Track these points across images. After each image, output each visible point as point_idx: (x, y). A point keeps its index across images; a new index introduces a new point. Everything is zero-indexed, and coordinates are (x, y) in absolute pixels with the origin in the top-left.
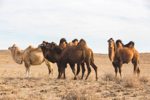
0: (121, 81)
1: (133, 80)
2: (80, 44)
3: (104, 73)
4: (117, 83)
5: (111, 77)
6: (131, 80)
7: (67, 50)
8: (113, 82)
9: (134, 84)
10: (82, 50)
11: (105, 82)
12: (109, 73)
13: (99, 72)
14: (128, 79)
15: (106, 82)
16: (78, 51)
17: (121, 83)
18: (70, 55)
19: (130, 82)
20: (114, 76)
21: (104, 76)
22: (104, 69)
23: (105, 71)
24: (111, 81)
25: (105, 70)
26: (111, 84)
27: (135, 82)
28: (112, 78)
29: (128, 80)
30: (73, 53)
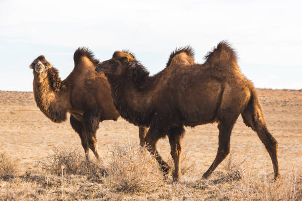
0: (103, 174)
1: (138, 170)
2: (216, 60)
3: (52, 152)
4: (93, 181)
5: (73, 161)
6: (134, 169)
7: (169, 79)
8: (80, 177)
9: (143, 180)
10: (221, 80)
11: (56, 177)
12: (68, 150)
13: (38, 149)
14: (125, 165)
15: (59, 178)
16: (209, 84)
17: (103, 178)
18: (180, 95)
19: (129, 175)
20: (84, 159)
21: (52, 161)
22: (52, 140)
23: (56, 146)
24: (72, 176)
25: (56, 142)
26: (74, 183)
27: (146, 176)
28: (78, 164)
29: (125, 169)
30: (190, 90)
